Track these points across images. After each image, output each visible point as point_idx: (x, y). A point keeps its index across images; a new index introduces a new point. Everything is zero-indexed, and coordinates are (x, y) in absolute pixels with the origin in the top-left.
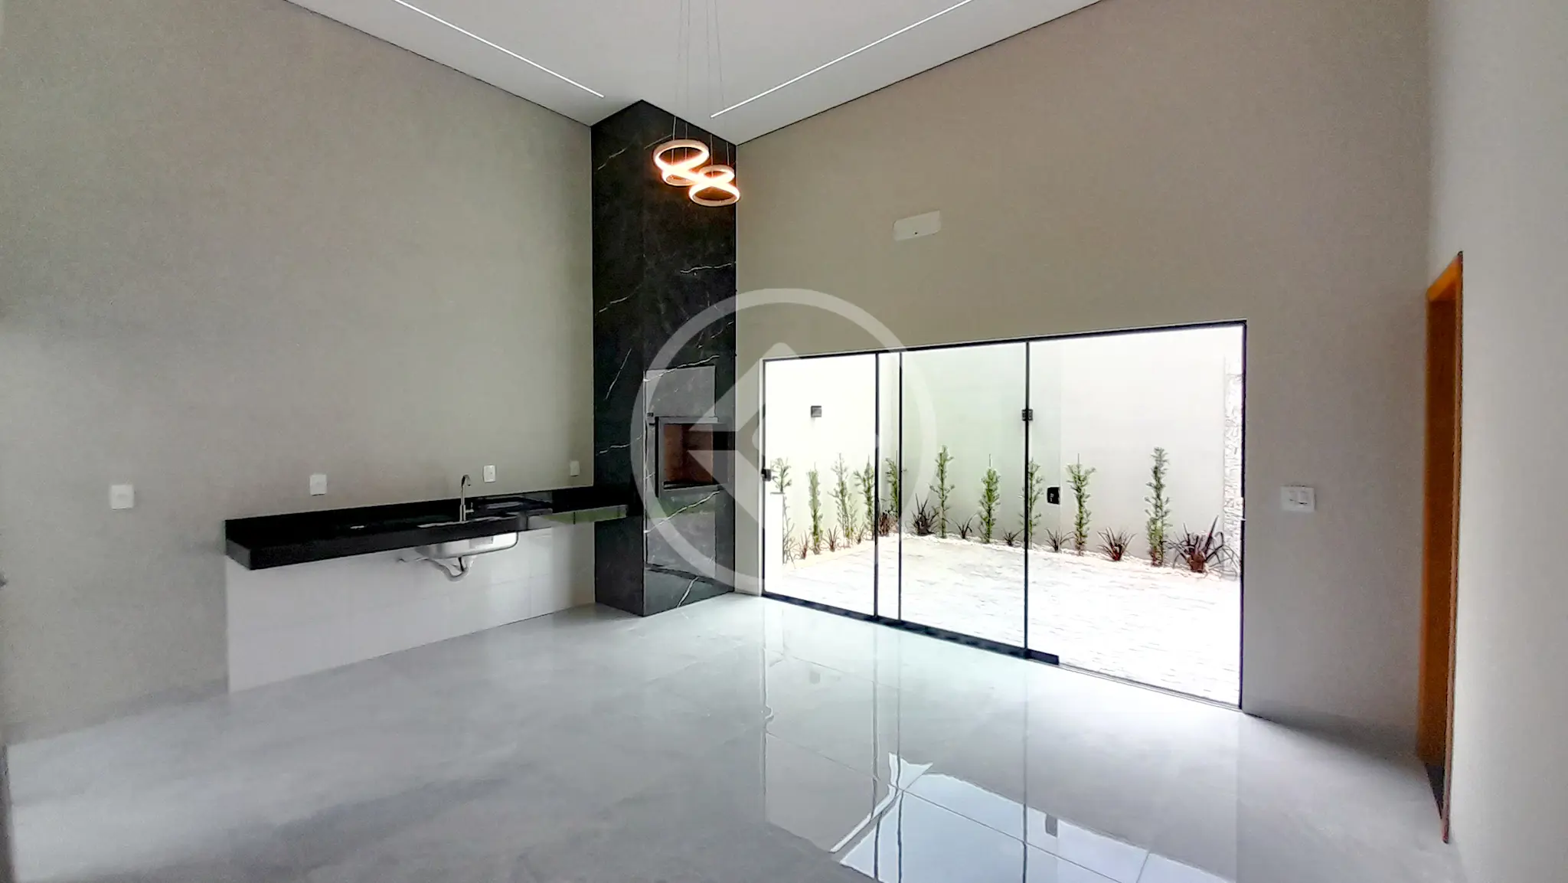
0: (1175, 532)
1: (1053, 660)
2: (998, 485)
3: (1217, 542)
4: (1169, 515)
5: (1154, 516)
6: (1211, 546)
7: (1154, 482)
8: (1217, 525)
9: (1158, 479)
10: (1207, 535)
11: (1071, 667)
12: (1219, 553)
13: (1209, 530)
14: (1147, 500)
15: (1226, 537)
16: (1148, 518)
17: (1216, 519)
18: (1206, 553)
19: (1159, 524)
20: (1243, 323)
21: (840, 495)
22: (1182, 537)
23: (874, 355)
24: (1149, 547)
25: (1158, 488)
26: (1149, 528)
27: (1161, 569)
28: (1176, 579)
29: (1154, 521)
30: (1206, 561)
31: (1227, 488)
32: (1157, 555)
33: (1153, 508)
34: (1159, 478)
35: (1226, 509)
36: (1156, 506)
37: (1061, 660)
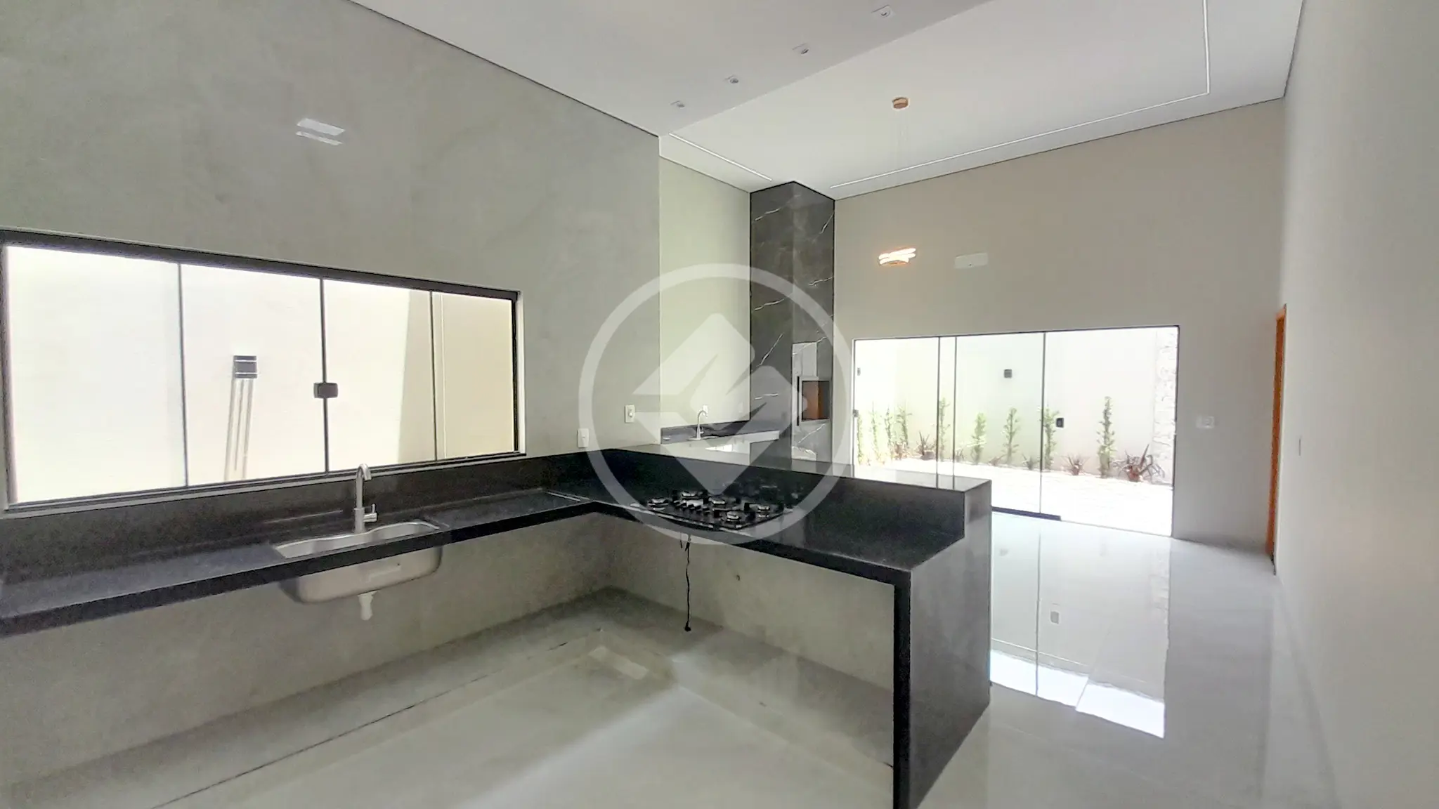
0: (1117, 455)
1: (1057, 518)
2: (986, 424)
3: (1148, 460)
4: (1114, 444)
5: (1103, 444)
6: (1144, 465)
7: (1104, 421)
8: (1149, 449)
9: (1106, 417)
10: (1141, 456)
11: (1065, 521)
12: (1150, 469)
13: (1143, 453)
14: (1099, 433)
15: (1154, 458)
16: (1099, 445)
17: (1147, 447)
18: (1141, 468)
19: (1107, 450)
20: (1178, 326)
21: (873, 430)
22: (1124, 459)
23: (938, 339)
24: (1099, 467)
25: (1107, 424)
26: (1099, 453)
27: (1109, 480)
28: (1119, 486)
29: (1103, 448)
30: (1141, 473)
31: (1156, 424)
32: (1105, 470)
33: (1103, 439)
34: (1108, 418)
35: (1155, 439)
36: (1105, 437)
37: (1062, 518)
